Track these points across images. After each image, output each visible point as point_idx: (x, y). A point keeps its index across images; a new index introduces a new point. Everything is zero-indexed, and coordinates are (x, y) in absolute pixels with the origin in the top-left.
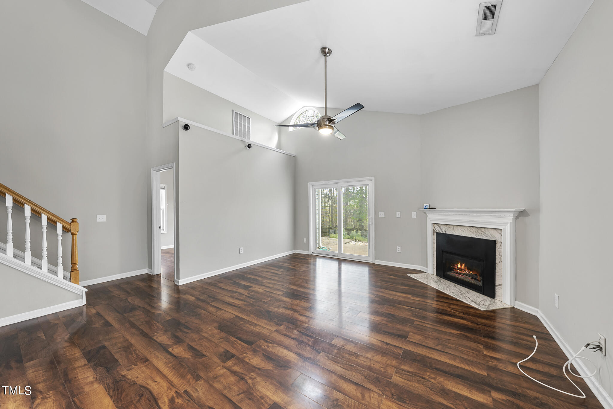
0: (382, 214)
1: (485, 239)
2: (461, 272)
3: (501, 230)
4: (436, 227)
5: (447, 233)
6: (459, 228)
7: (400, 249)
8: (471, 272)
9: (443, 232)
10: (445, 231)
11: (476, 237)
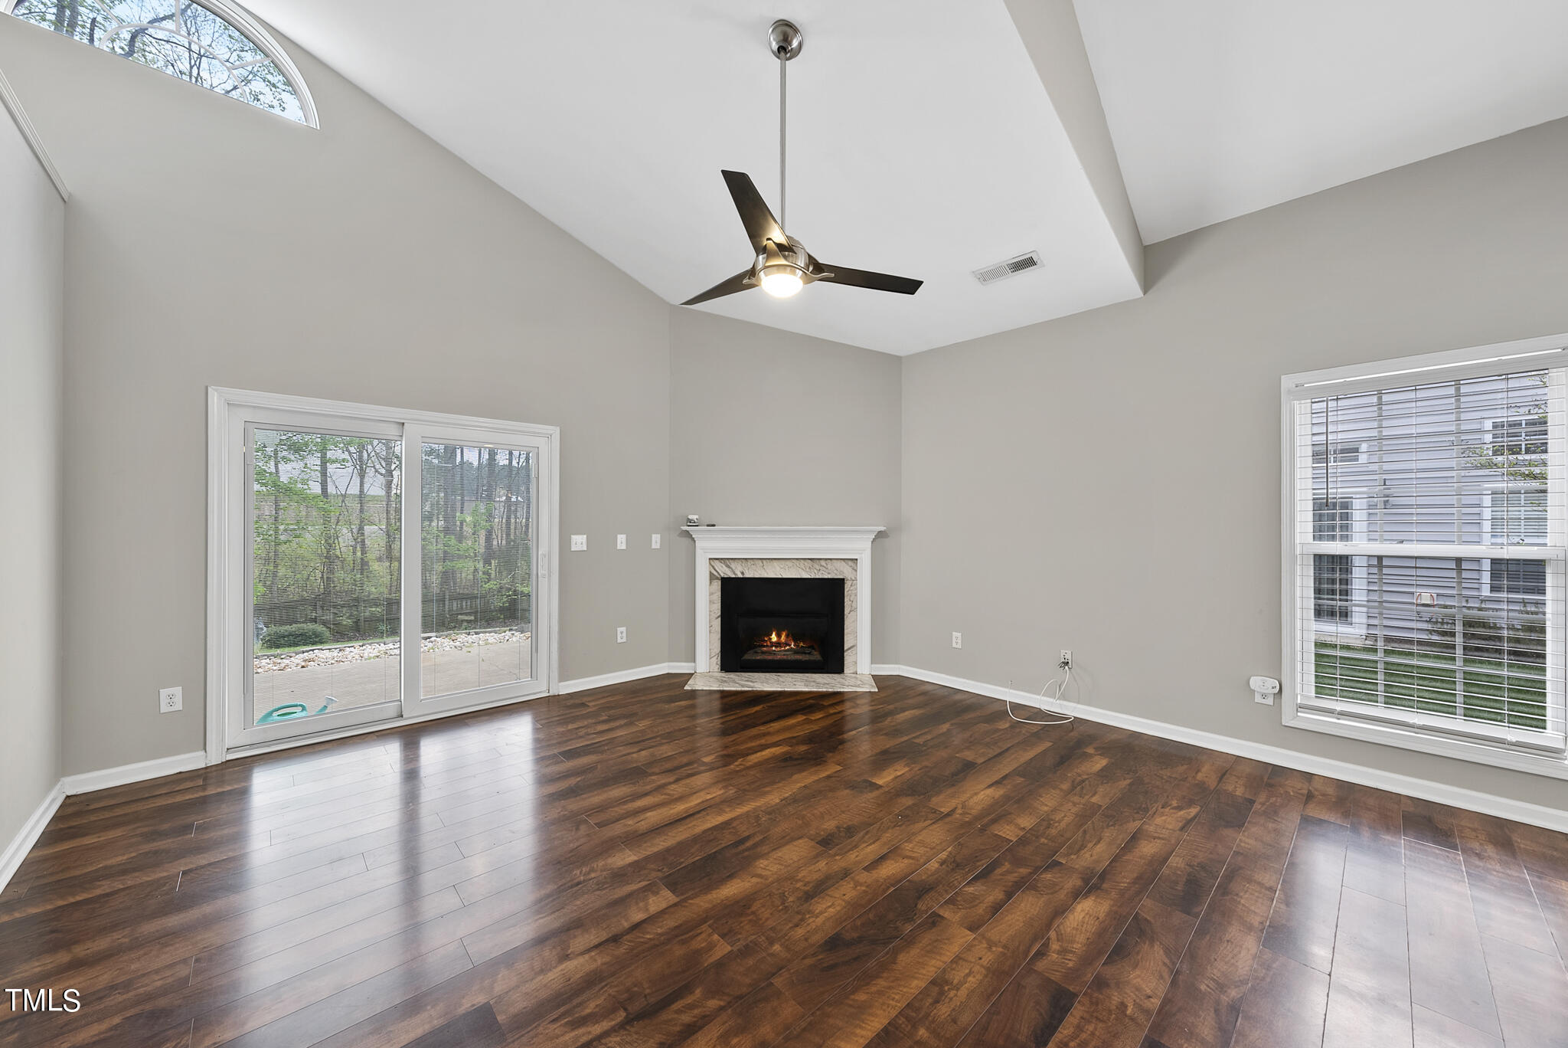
0: (579, 542)
1: (826, 577)
2: (778, 649)
3: (857, 560)
4: (718, 565)
7: (624, 635)
8: (802, 644)
9: (735, 574)
10: (743, 573)
11: (810, 577)
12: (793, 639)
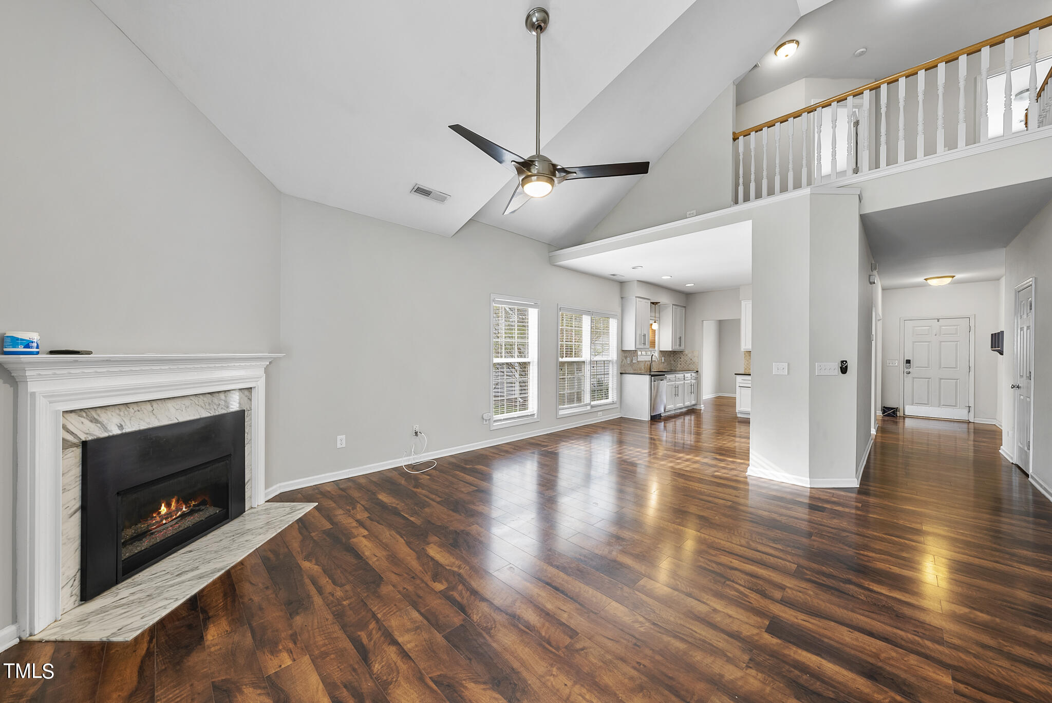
2: (168, 521)
3: (253, 388)
5: (128, 429)
8: (193, 503)
12: (184, 502)
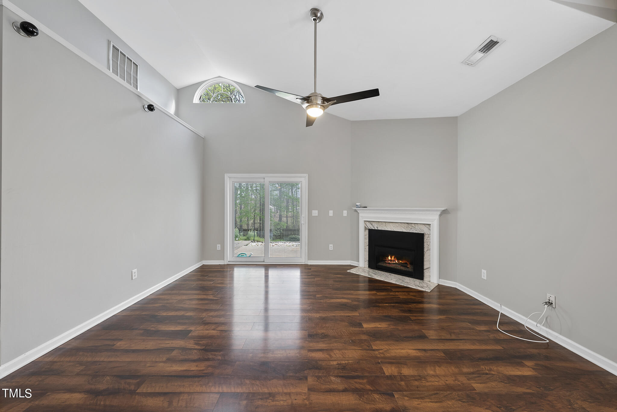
0: (315, 213)
1: (415, 232)
2: (391, 262)
3: (430, 225)
4: (368, 224)
5: (379, 229)
6: (391, 224)
7: (332, 247)
8: (401, 261)
9: (375, 228)
10: (377, 228)
11: (407, 231)
12: (397, 259)
